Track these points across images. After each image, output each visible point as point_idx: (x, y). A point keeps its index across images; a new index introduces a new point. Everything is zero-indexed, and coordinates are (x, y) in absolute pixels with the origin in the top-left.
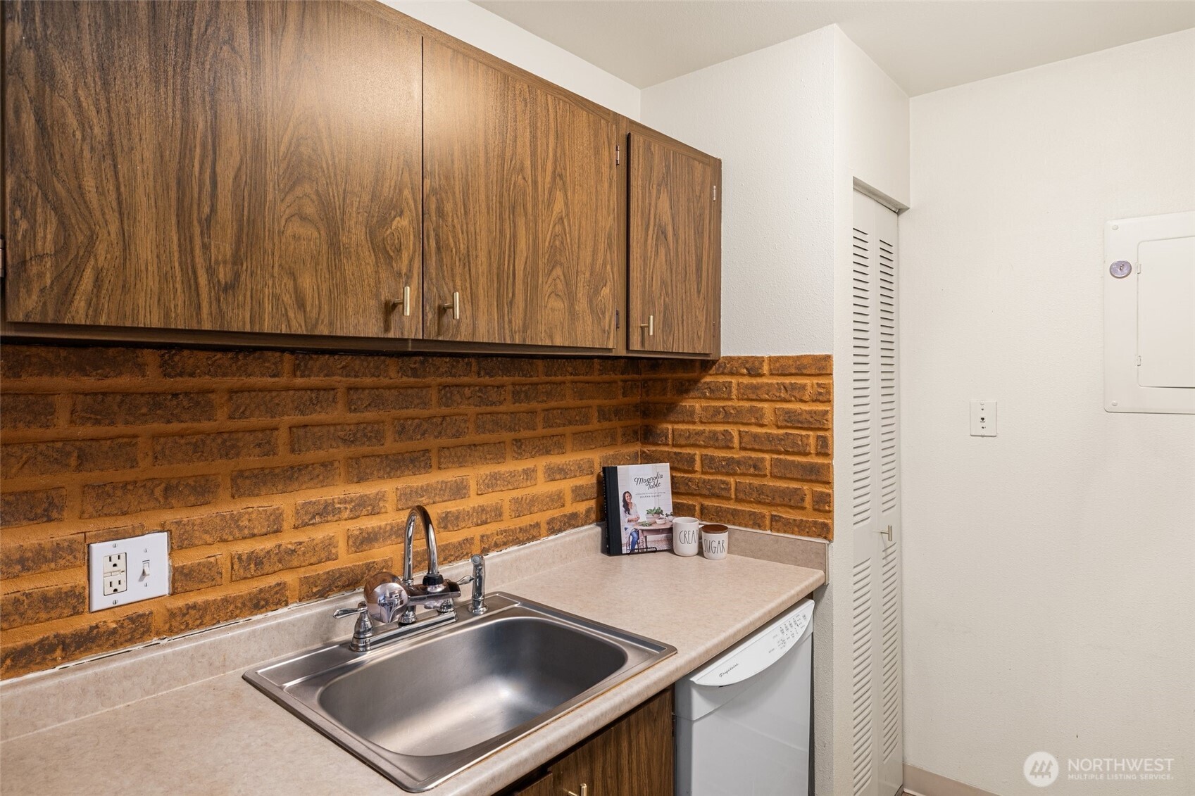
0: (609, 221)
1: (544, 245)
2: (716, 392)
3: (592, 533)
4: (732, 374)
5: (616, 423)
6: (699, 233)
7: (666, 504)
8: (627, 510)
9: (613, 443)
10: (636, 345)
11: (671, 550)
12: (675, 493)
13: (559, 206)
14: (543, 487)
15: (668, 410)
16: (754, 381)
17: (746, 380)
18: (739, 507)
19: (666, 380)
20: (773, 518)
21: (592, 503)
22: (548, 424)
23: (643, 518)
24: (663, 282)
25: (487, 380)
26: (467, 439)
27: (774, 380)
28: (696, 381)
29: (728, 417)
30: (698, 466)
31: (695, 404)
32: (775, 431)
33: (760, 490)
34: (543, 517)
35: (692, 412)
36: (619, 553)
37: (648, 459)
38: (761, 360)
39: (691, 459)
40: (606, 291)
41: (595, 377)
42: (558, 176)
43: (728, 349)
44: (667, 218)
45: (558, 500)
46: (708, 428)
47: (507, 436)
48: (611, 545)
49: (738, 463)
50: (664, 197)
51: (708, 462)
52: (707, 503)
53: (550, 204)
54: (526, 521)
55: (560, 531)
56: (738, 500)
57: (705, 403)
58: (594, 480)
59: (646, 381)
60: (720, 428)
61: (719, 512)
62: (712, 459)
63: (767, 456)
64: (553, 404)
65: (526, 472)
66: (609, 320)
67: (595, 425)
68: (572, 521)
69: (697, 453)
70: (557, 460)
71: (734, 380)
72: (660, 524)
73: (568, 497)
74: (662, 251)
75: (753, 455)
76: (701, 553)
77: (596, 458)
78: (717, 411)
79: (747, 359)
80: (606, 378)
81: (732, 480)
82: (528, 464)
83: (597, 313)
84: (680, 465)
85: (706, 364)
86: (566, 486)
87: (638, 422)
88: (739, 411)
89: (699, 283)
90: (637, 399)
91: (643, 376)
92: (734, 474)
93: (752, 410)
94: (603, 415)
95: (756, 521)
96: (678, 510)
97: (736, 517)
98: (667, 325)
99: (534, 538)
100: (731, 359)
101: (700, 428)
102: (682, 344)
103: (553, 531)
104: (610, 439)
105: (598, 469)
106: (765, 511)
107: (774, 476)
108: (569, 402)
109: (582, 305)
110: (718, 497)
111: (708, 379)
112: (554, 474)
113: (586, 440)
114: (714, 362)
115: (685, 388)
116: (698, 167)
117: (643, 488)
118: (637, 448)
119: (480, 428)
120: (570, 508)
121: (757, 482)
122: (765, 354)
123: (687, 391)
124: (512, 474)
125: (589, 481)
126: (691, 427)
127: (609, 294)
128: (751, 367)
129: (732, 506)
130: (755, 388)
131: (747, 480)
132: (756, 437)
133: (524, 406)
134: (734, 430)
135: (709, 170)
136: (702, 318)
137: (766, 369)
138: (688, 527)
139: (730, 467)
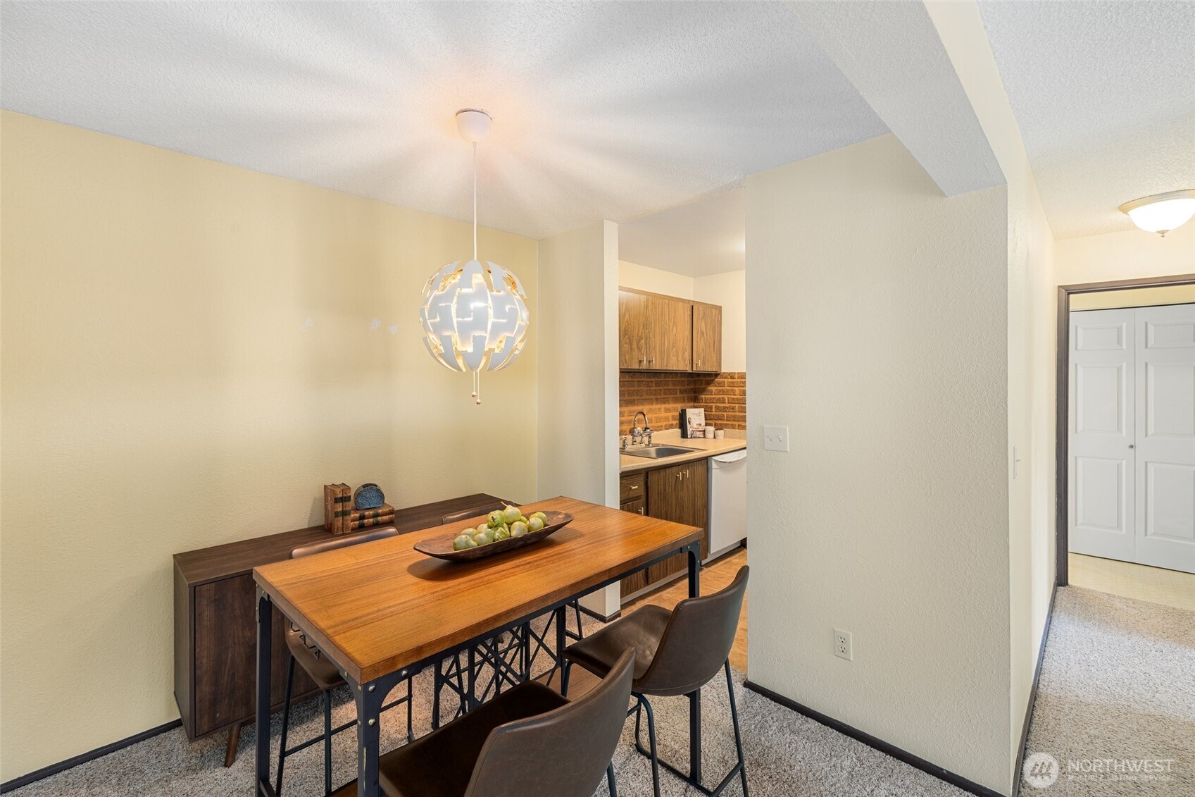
0: (688, 333)
1: (671, 343)
2: (720, 384)
3: (678, 431)
4: (725, 378)
5: (685, 395)
6: (714, 332)
7: (703, 423)
8: (690, 423)
9: (684, 402)
10: (694, 369)
11: (704, 437)
12: (706, 420)
13: (675, 331)
14: (663, 414)
15: (703, 391)
16: (733, 380)
17: (730, 380)
18: (728, 423)
19: (702, 380)
20: (739, 425)
21: (678, 421)
22: (665, 394)
23: (695, 426)
24: (703, 349)
25: (648, 380)
26: (643, 397)
27: (739, 380)
28: (713, 380)
29: (724, 392)
30: (714, 410)
31: (712, 388)
32: (739, 397)
33: (734, 416)
34: (664, 424)
35: (712, 391)
36: (687, 438)
37: (695, 407)
38: (735, 373)
39: (711, 407)
40: (686, 353)
41: (679, 379)
42: (674, 323)
43: (724, 370)
44: (704, 329)
45: (667, 419)
46: (717, 396)
47: (654, 397)
48: (684, 435)
49: (727, 408)
50: (703, 323)
51: (717, 408)
52: (717, 422)
53: (672, 331)
54: (659, 424)
55: (668, 429)
56: (727, 420)
57: (716, 388)
58: (678, 414)
59: (695, 381)
60: (721, 396)
61: (721, 424)
62: (718, 407)
63: (737, 405)
64: (666, 388)
65: (659, 409)
66: (687, 362)
67: (678, 395)
68: (671, 426)
69: (714, 405)
70: (667, 406)
71: (726, 380)
72: (701, 429)
73: (670, 418)
74: (702, 339)
75: (732, 405)
76: (715, 438)
77: (679, 406)
78: (720, 391)
79: (730, 373)
80: (682, 379)
81: (725, 414)
82: (659, 406)
83: (684, 360)
84: (707, 409)
85: (717, 375)
86: (670, 415)
87: (692, 395)
88: (728, 390)
89: (714, 348)
90: (692, 387)
91: (695, 379)
92: (726, 411)
93: (732, 390)
94: (681, 392)
95: (733, 427)
96: (707, 425)
97: (726, 426)
98: (704, 363)
99: (661, 430)
100: (725, 373)
101: (714, 396)
102: (709, 368)
103: (666, 429)
104: (683, 400)
105: (680, 410)
106: (737, 423)
107: (739, 412)
108: (671, 387)
109: (680, 358)
110: (721, 419)
111: (717, 380)
112: (667, 410)
113: (676, 400)
114: (719, 374)
115: (709, 383)
116: (714, 310)
117: (695, 416)
118: (692, 404)
119: (647, 394)
120: (671, 422)
121: (733, 414)
122: (736, 371)
123: (710, 384)
124: (655, 409)
125: (677, 414)
126: (712, 396)
127: (687, 354)
128: (732, 376)
129: (725, 422)
130: (733, 383)
131: (730, 414)
132: (733, 399)
133: (658, 388)
134: (726, 397)
135: (717, 311)
136: (715, 360)
137: (736, 376)
138: (711, 429)
139: (724, 409)
